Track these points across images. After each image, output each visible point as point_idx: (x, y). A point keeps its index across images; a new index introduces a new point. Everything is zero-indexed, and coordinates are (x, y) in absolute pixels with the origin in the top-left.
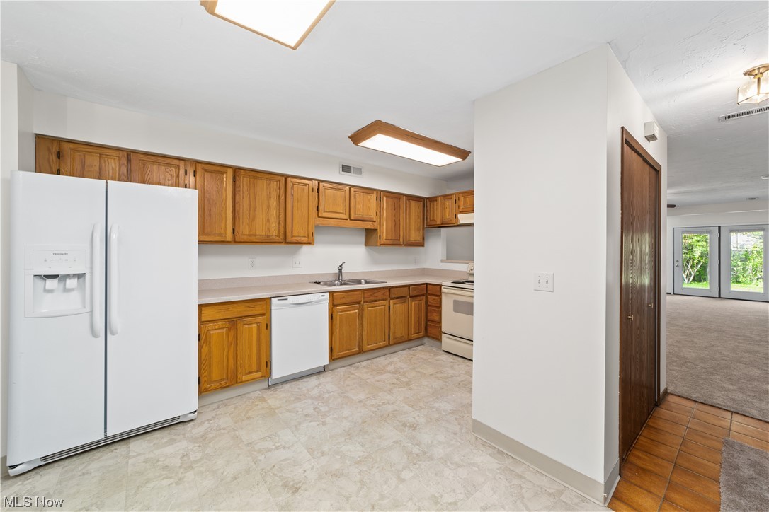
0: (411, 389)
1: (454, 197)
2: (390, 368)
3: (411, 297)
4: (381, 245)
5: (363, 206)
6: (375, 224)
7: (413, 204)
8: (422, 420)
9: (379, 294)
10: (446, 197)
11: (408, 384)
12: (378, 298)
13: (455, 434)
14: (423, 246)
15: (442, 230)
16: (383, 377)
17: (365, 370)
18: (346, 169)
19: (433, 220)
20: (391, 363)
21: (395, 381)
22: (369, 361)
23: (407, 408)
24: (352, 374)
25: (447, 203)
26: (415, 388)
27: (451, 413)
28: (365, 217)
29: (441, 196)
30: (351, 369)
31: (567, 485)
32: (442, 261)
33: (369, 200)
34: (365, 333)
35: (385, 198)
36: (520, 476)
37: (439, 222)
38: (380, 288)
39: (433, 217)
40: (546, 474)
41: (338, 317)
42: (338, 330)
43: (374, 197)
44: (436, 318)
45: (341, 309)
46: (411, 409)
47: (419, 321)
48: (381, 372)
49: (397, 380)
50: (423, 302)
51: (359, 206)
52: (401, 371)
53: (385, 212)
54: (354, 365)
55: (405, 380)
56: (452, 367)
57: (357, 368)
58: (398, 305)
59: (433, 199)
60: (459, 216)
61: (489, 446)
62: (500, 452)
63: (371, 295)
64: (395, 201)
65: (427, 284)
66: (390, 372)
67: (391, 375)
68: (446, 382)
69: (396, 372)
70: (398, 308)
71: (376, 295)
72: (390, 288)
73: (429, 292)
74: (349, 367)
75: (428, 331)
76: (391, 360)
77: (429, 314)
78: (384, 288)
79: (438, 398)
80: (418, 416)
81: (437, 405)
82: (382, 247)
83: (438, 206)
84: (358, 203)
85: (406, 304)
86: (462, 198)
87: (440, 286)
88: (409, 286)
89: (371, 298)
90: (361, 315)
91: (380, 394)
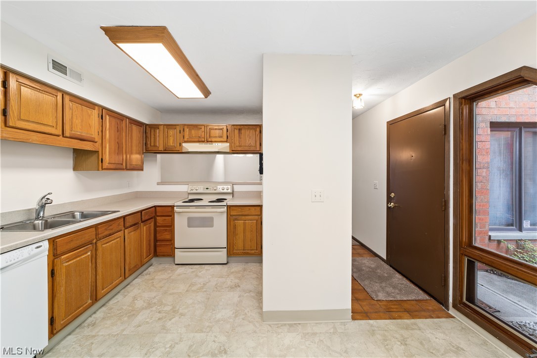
0: (182, 315)
1: (178, 128)
2: (139, 304)
3: (142, 222)
4: (102, 169)
5: (82, 121)
6: (97, 145)
7: (134, 127)
8: (223, 339)
9: (114, 227)
10: (169, 126)
11: (174, 311)
12: (113, 231)
13: (255, 332)
14: (142, 170)
15: (159, 156)
16: (140, 318)
17: (109, 322)
18: (58, 67)
19: (155, 146)
20: (135, 298)
21: (159, 315)
22: (103, 309)
23: (199, 336)
24: (94, 336)
25: (171, 132)
26: (186, 311)
27: (236, 316)
28: (84, 134)
29: (164, 125)
30: (86, 332)
31: (333, 321)
32: (158, 184)
33: (90, 116)
34: (99, 277)
35: (108, 117)
36: (314, 334)
37: (161, 148)
38: (115, 219)
39: (155, 142)
40: (320, 322)
41: (64, 270)
42: (63, 289)
43: (95, 113)
44: (168, 237)
45: (67, 258)
46: (202, 334)
47: (150, 245)
48: (132, 313)
49: (160, 312)
50: (152, 224)
51: (77, 121)
52: (155, 301)
53: (107, 132)
54: (85, 324)
55: (168, 308)
56: (197, 276)
57: (94, 325)
58: (132, 233)
59: (154, 127)
60: (184, 145)
61: (282, 326)
62: (291, 325)
63: (106, 230)
64: (118, 121)
65: (154, 206)
66: (143, 309)
67: (148, 311)
68: (205, 291)
69: (149, 305)
70: (131, 236)
71: (111, 227)
72: (124, 217)
73: (158, 214)
74: (78, 330)
75: (157, 251)
76: (132, 294)
77: (158, 235)
78: (118, 218)
79: (214, 310)
80: (216, 337)
81: (219, 316)
82: (104, 171)
83: (159, 133)
84: (75, 117)
85: (138, 231)
86: (187, 130)
87: (172, 207)
88: (141, 211)
89: (107, 233)
90: (94, 258)
91: (157, 339)
